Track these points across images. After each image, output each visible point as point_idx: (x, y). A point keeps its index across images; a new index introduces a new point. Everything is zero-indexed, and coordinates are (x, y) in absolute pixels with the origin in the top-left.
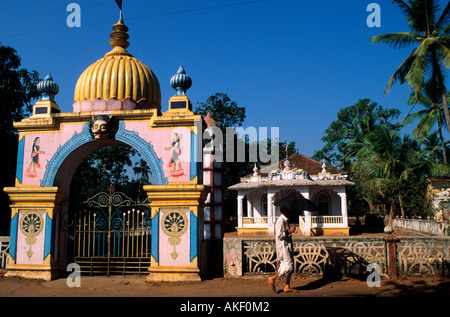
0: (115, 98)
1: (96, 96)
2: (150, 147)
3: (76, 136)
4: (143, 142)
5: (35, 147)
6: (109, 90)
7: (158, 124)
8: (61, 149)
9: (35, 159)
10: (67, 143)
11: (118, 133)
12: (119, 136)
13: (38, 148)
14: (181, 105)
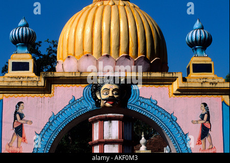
0: (128, 57)
1: (101, 52)
2: (173, 120)
3: (74, 102)
4: (164, 112)
5: (18, 115)
6: (119, 46)
7: (183, 92)
8: (54, 118)
9: (19, 131)
10: (63, 112)
11: (131, 100)
12: (132, 104)
13: (22, 116)
14: (206, 68)
